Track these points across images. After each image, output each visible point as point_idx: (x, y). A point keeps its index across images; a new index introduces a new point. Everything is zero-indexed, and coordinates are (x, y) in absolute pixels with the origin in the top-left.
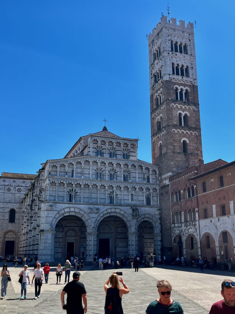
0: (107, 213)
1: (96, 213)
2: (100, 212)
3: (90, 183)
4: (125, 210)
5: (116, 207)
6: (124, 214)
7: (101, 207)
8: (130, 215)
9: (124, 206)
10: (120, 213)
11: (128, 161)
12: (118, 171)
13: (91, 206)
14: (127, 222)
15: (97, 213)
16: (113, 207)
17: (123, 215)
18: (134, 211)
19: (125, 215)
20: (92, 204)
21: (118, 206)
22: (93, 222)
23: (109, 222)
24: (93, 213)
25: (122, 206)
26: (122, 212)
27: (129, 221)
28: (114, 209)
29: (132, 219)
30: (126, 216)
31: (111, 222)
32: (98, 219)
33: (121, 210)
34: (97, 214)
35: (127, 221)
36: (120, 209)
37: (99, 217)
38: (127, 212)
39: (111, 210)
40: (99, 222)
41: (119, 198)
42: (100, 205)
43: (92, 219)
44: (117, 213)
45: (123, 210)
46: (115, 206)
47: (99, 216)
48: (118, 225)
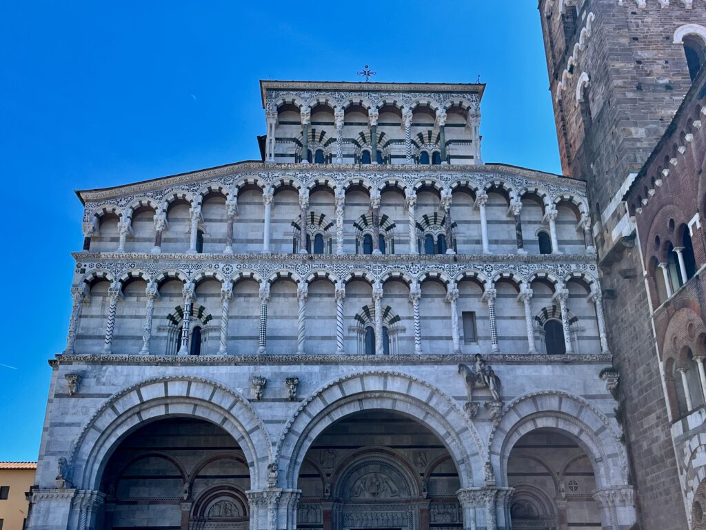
0: (346, 400)
1: (286, 400)
2: (305, 396)
3: (261, 272)
4: (430, 380)
5: (387, 368)
6: (430, 398)
7: (311, 374)
8: (460, 405)
9: (422, 363)
10: (407, 396)
11: (435, 171)
13: (266, 371)
14: (448, 441)
15: (292, 399)
16: (373, 369)
17: (426, 404)
18: (473, 384)
19: (432, 404)
20: (266, 359)
21: (398, 363)
22: (275, 439)
23: (393, 455)
24: (274, 400)
25: (414, 363)
26: (419, 393)
27: (457, 434)
28: (377, 378)
29: (470, 422)
30: (442, 408)
32: (300, 427)
33: (411, 381)
34: (292, 404)
35: (449, 433)
36: (405, 377)
37: (305, 420)
38: (443, 391)
39: (363, 384)
40: (308, 444)
41: (404, 330)
42: (307, 363)
43: (270, 428)
44: (395, 400)
45: (423, 384)
46: (378, 363)
47: (304, 410)
48: (433, 468)
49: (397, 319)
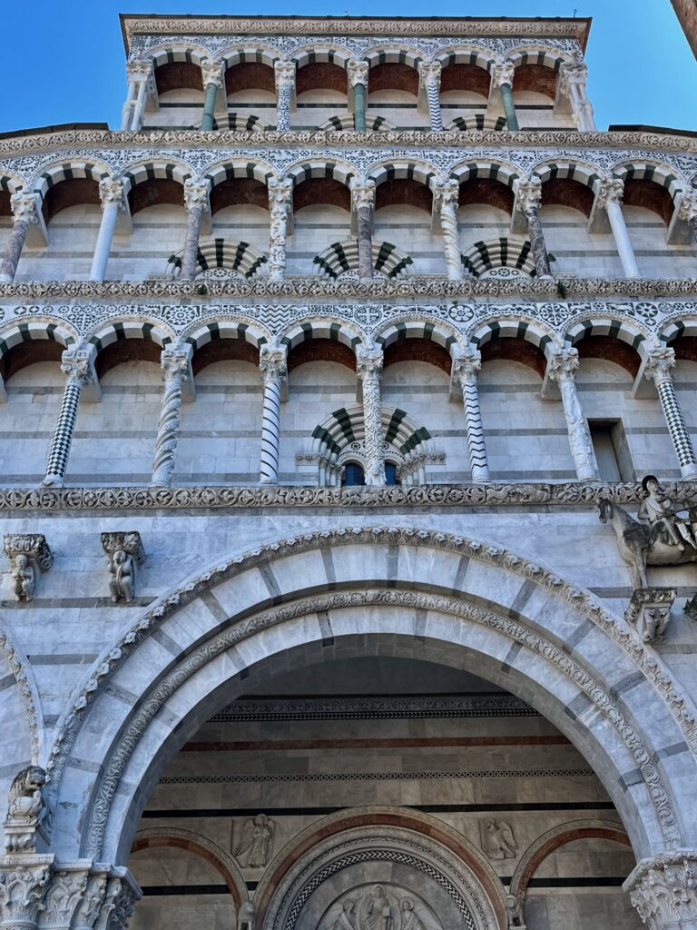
0: (281, 606)
1: (103, 602)
2: (160, 592)
3: (76, 320)
4: (521, 548)
5: (397, 521)
6: (524, 598)
7: (181, 538)
8: (616, 610)
9: (494, 506)
10: (456, 594)
12: (418, 248)
13: (57, 530)
14: (587, 718)
16: (357, 522)
17: (514, 616)
18: (648, 548)
19: (530, 612)
20: (58, 502)
21: (427, 508)
22: (54, 708)
24: (66, 603)
25: (470, 507)
27: (614, 695)
28: (369, 550)
29: (649, 653)
30: (561, 623)
31: (448, 820)
32: (138, 678)
33: (466, 552)
34: (118, 613)
35: (586, 697)
36: (444, 544)
37: (155, 658)
38: (559, 574)
39: (329, 565)
42: (172, 511)
43: (45, 676)
44: (423, 610)
45: (498, 559)
46: (371, 508)
47: (152, 630)
48: (535, 862)
49: (422, 435)
